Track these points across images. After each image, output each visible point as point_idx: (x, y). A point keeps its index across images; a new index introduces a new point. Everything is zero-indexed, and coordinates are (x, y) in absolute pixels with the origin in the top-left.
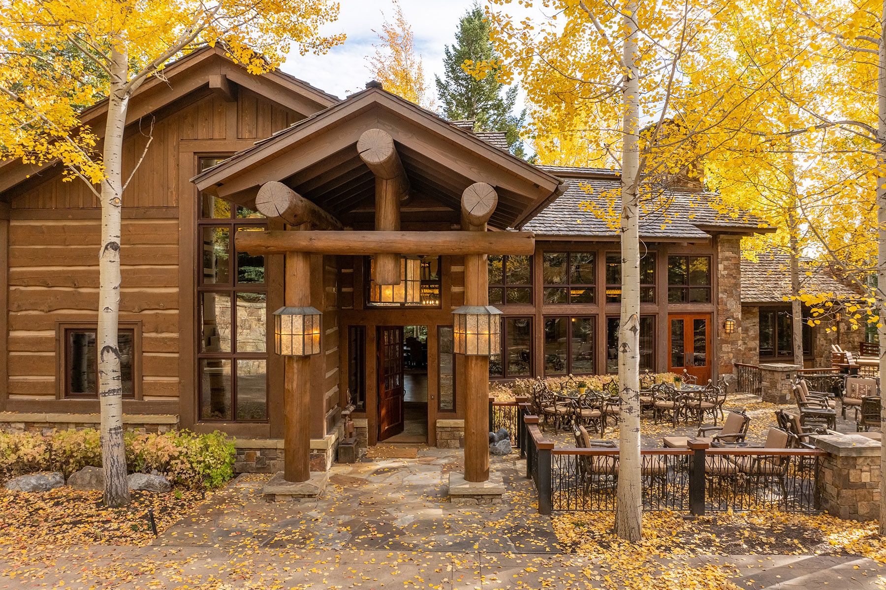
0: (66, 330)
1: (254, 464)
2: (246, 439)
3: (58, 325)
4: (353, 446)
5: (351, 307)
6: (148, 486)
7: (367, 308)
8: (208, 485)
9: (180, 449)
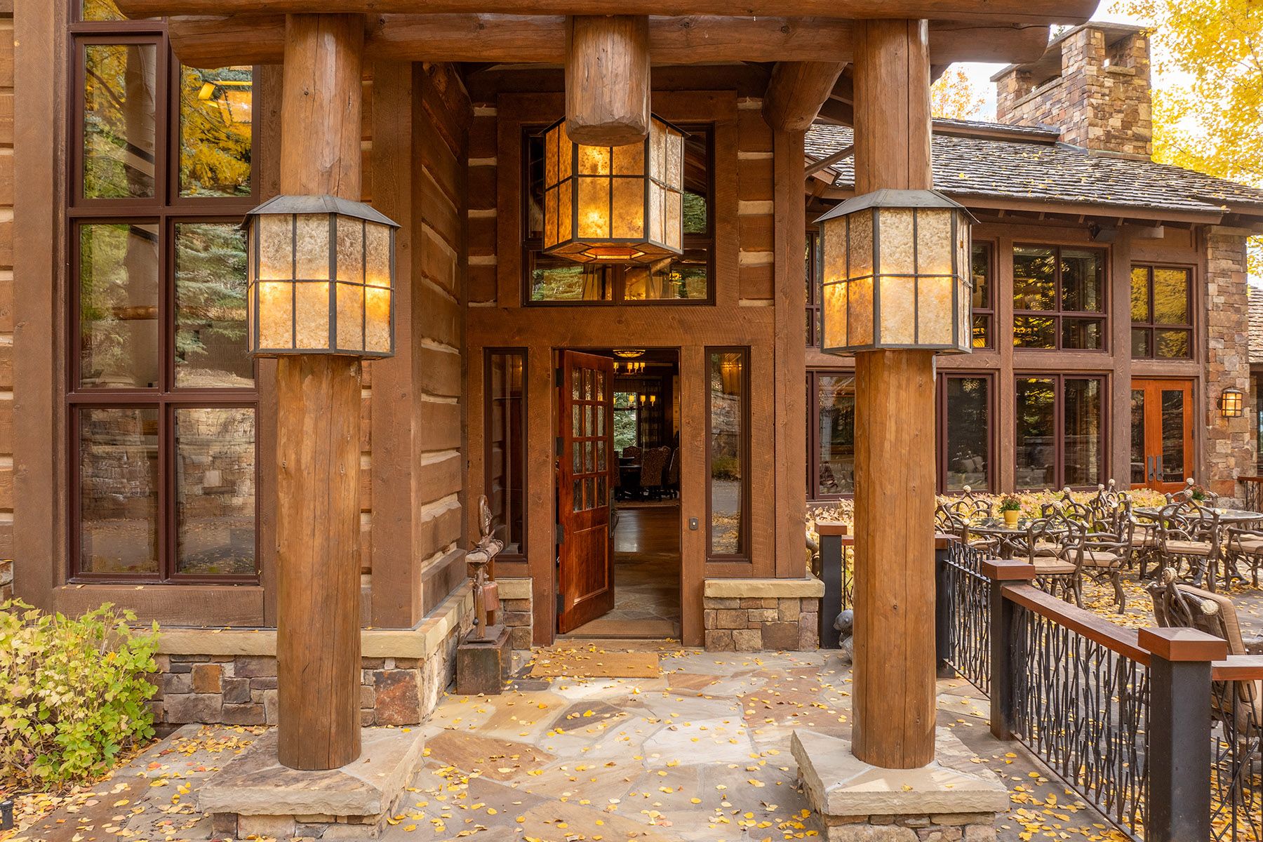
1: (217, 700)
2: (198, 628)
4: (498, 647)
5: (490, 304)
7: (528, 304)
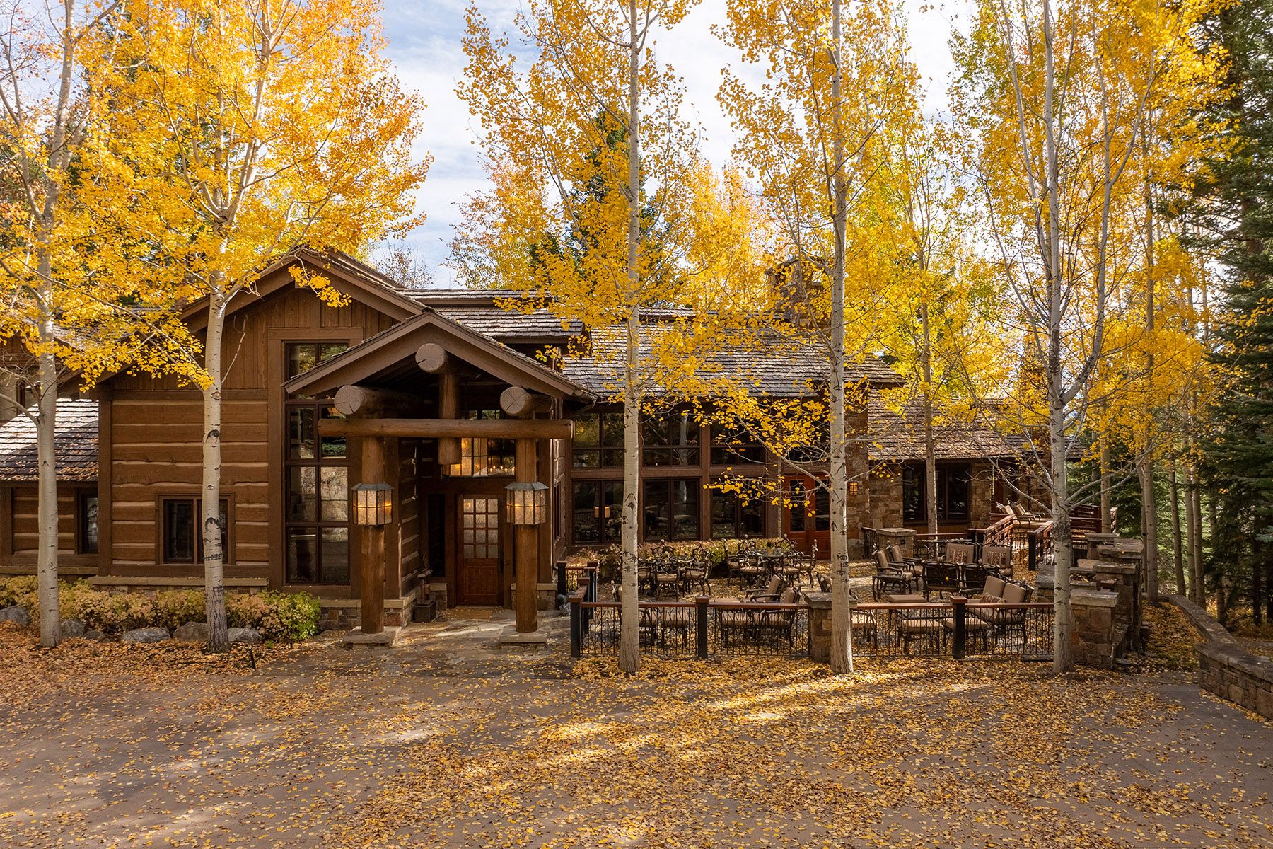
0: (165, 501)
1: (336, 622)
2: (330, 599)
3: (157, 496)
4: (429, 607)
6: (244, 638)
8: (295, 637)
9: (271, 606)
